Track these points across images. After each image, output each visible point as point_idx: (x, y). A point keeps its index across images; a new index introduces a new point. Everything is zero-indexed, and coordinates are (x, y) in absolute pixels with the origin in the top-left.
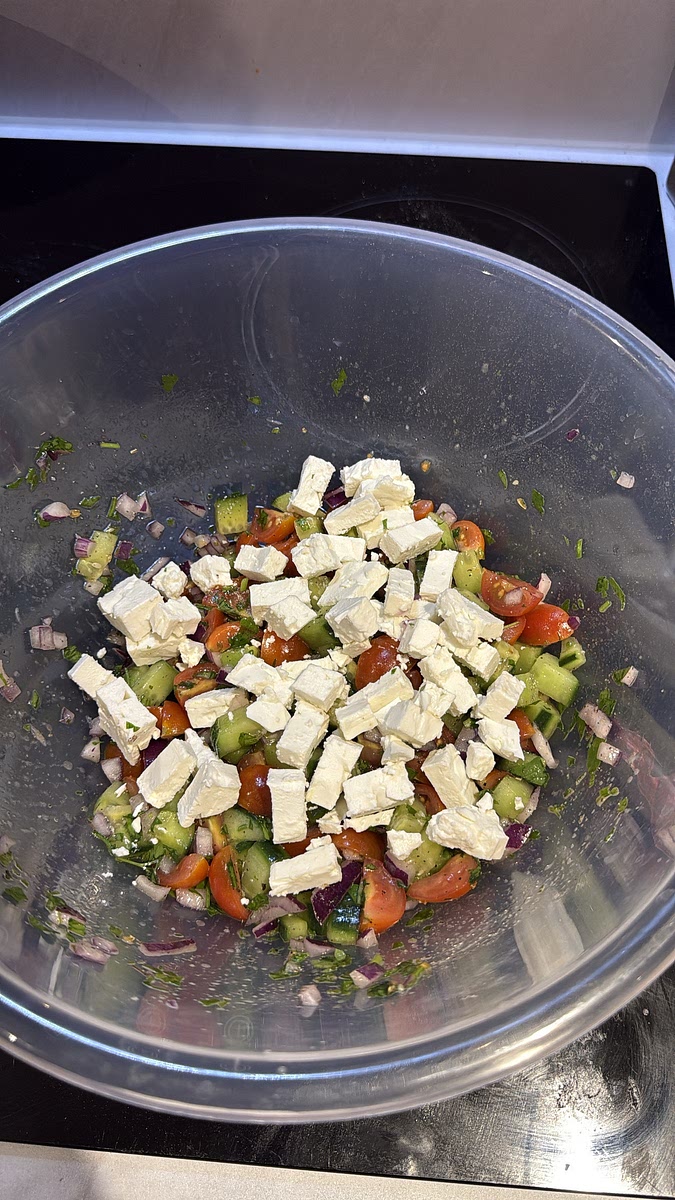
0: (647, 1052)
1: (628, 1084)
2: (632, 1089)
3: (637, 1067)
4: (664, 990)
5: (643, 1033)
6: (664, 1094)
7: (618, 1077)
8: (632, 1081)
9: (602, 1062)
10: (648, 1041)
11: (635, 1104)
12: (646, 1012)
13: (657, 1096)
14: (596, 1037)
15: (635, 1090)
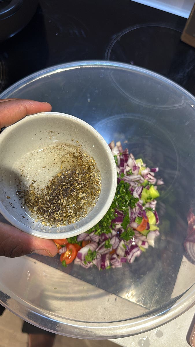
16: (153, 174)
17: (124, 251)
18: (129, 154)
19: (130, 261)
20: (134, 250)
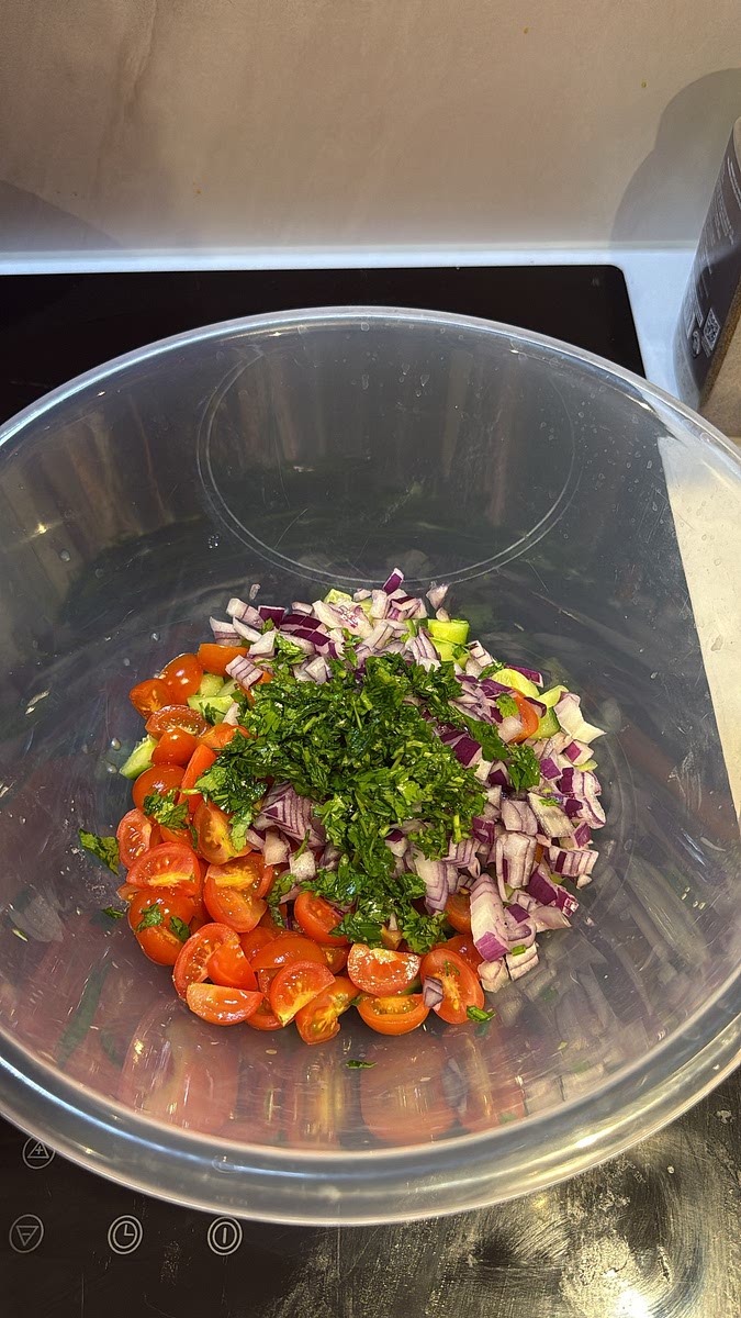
0: (675, 1215)
1: (656, 1252)
2: (661, 1258)
3: (666, 1233)
4: (689, 1143)
5: (669, 1193)
6: (698, 1260)
7: (645, 1246)
8: (661, 1249)
9: (626, 1230)
10: (676, 1200)
11: (666, 1275)
12: (671, 1170)
13: (689, 1264)
14: (619, 1202)
15: (665, 1259)
16: (399, 594)
17: (559, 812)
18: (291, 610)
19: (599, 821)
20: (576, 786)
